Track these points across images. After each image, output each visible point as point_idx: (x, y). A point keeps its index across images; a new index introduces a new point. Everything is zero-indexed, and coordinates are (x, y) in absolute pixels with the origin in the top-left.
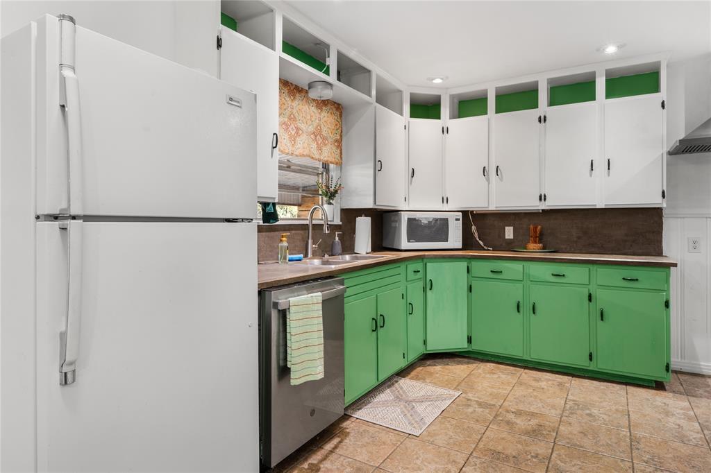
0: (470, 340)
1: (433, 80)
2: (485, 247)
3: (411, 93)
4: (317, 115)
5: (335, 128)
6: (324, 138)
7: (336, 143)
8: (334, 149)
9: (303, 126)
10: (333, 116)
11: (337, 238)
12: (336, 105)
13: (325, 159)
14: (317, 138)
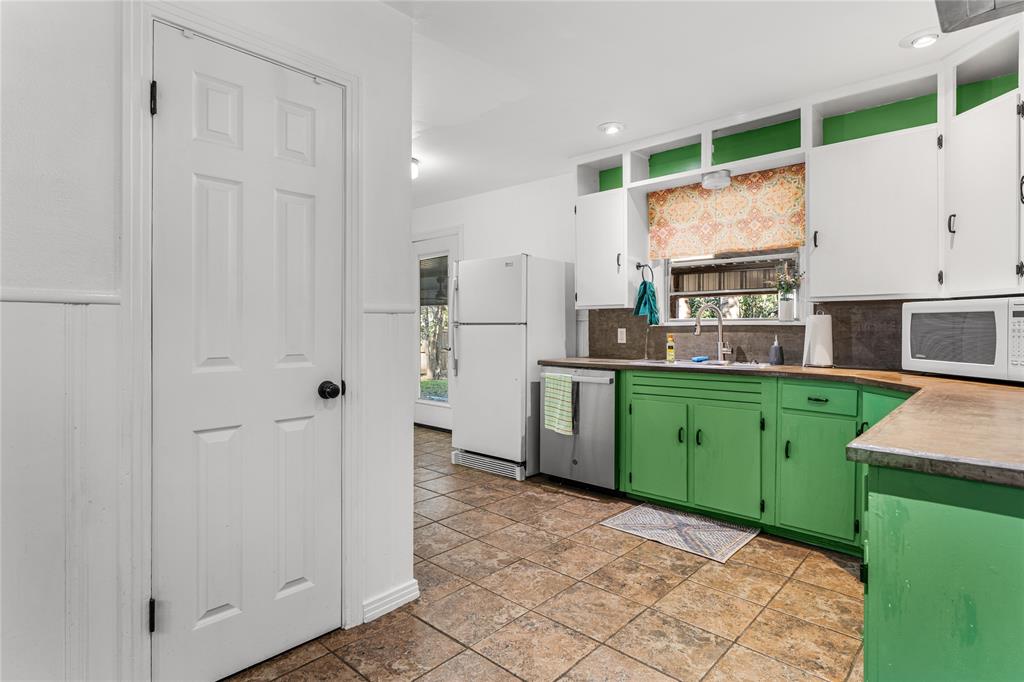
4: (751, 198)
5: (792, 199)
6: (766, 223)
7: (793, 220)
8: (789, 227)
9: (723, 220)
10: (786, 185)
11: (776, 343)
12: (794, 169)
13: (767, 246)
14: (751, 225)
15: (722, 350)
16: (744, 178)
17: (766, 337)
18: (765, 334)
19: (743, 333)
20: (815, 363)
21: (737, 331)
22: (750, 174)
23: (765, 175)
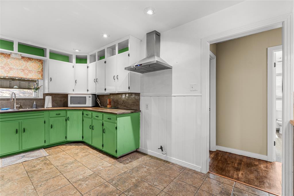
0: (83, 137)
1: (75, 50)
2: (101, 106)
3: (76, 55)
4: (25, 64)
5: (38, 68)
6: (30, 71)
7: (38, 73)
8: (37, 74)
9: (14, 67)
10: (36, 64)
11: (35, 103)
12: (38, 60)
13: (30, 77)
14: (25, 71)
15: (15, 105)
16: (23, 57)
17: (29, 102)
18: (29, 101)
19: (21, 101)
20: (49, 107)
21: (19, 100)
22: (25, 57)
23: (30, 59)
